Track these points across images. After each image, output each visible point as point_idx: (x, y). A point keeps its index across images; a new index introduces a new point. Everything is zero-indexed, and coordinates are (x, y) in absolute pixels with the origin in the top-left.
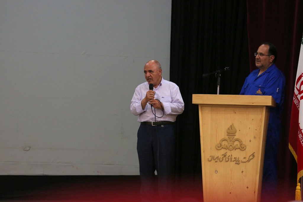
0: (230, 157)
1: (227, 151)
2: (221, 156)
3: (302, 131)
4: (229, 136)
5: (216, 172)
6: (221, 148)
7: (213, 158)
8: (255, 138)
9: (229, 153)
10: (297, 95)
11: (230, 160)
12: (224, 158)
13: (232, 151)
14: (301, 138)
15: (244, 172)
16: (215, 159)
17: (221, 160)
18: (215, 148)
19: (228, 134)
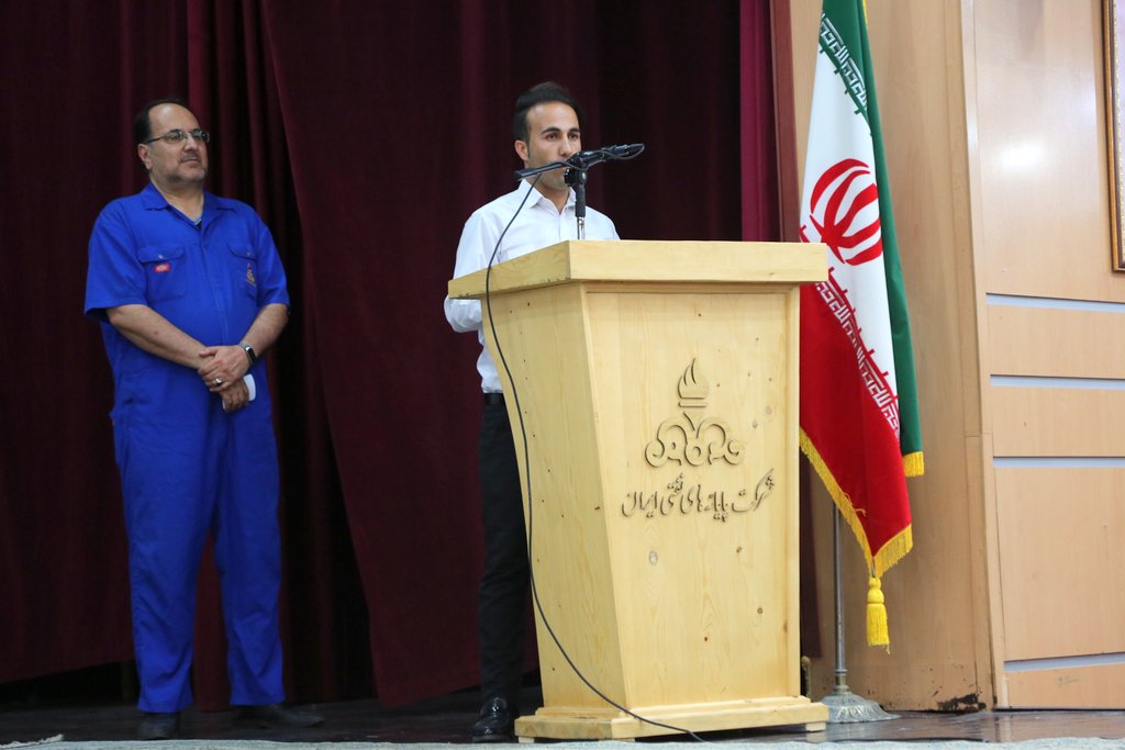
0: (693, 497)
1: (685, 467)
2: (663, 494)
5: (653, 559)
6: (665, 458)
7: (637, 499)
8: (769, 411)
9: (690, 479)
11: (695, 503)
12: (676, 501)
13: (700, 470)
14: (888, 407)
15: (743, 552)
16: (644, 503)
17: (666, 507)
18: (644, 463)
19: (683, 403)
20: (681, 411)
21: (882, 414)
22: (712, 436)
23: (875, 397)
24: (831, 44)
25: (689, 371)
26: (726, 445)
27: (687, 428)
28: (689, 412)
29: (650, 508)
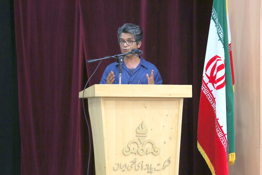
0: (140, 165)
1: (137, 156)
2: (129, 164)
3: (222, 128)
4: (139, 138)
6: (130, 152)
7: (119, 166)
8: (170, 138)
9: (139, 159)
10: (207, 83)
11: (141, 167)
12: (134, 166)
13: (143, 157)
14: (222, 138)
16: (121, 167)
17: (130, 168)
18: (122, 154)
19: (138, 135)
20: (137, 138)
21: (220, 140)
22: (149, 146)
23: (218, 134)
24: (214, 17)
25: (141, 125)
26: (153, 149)
27: (139, 143)
28: (140, 138)
29: (124, 168)
